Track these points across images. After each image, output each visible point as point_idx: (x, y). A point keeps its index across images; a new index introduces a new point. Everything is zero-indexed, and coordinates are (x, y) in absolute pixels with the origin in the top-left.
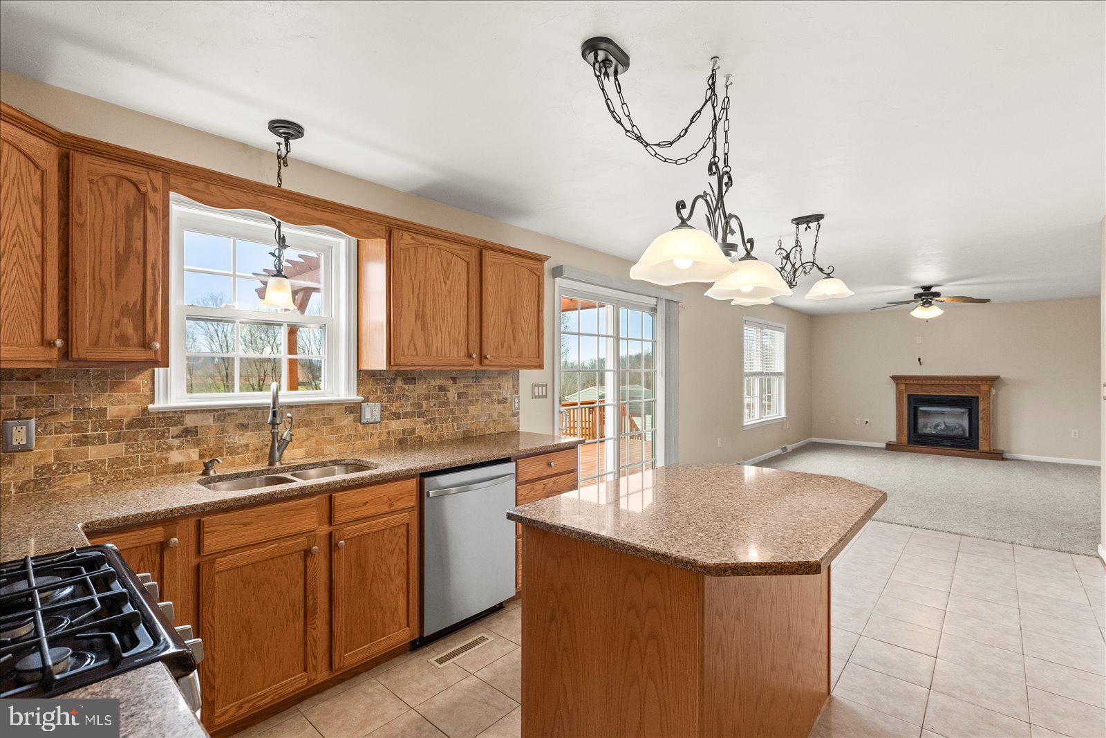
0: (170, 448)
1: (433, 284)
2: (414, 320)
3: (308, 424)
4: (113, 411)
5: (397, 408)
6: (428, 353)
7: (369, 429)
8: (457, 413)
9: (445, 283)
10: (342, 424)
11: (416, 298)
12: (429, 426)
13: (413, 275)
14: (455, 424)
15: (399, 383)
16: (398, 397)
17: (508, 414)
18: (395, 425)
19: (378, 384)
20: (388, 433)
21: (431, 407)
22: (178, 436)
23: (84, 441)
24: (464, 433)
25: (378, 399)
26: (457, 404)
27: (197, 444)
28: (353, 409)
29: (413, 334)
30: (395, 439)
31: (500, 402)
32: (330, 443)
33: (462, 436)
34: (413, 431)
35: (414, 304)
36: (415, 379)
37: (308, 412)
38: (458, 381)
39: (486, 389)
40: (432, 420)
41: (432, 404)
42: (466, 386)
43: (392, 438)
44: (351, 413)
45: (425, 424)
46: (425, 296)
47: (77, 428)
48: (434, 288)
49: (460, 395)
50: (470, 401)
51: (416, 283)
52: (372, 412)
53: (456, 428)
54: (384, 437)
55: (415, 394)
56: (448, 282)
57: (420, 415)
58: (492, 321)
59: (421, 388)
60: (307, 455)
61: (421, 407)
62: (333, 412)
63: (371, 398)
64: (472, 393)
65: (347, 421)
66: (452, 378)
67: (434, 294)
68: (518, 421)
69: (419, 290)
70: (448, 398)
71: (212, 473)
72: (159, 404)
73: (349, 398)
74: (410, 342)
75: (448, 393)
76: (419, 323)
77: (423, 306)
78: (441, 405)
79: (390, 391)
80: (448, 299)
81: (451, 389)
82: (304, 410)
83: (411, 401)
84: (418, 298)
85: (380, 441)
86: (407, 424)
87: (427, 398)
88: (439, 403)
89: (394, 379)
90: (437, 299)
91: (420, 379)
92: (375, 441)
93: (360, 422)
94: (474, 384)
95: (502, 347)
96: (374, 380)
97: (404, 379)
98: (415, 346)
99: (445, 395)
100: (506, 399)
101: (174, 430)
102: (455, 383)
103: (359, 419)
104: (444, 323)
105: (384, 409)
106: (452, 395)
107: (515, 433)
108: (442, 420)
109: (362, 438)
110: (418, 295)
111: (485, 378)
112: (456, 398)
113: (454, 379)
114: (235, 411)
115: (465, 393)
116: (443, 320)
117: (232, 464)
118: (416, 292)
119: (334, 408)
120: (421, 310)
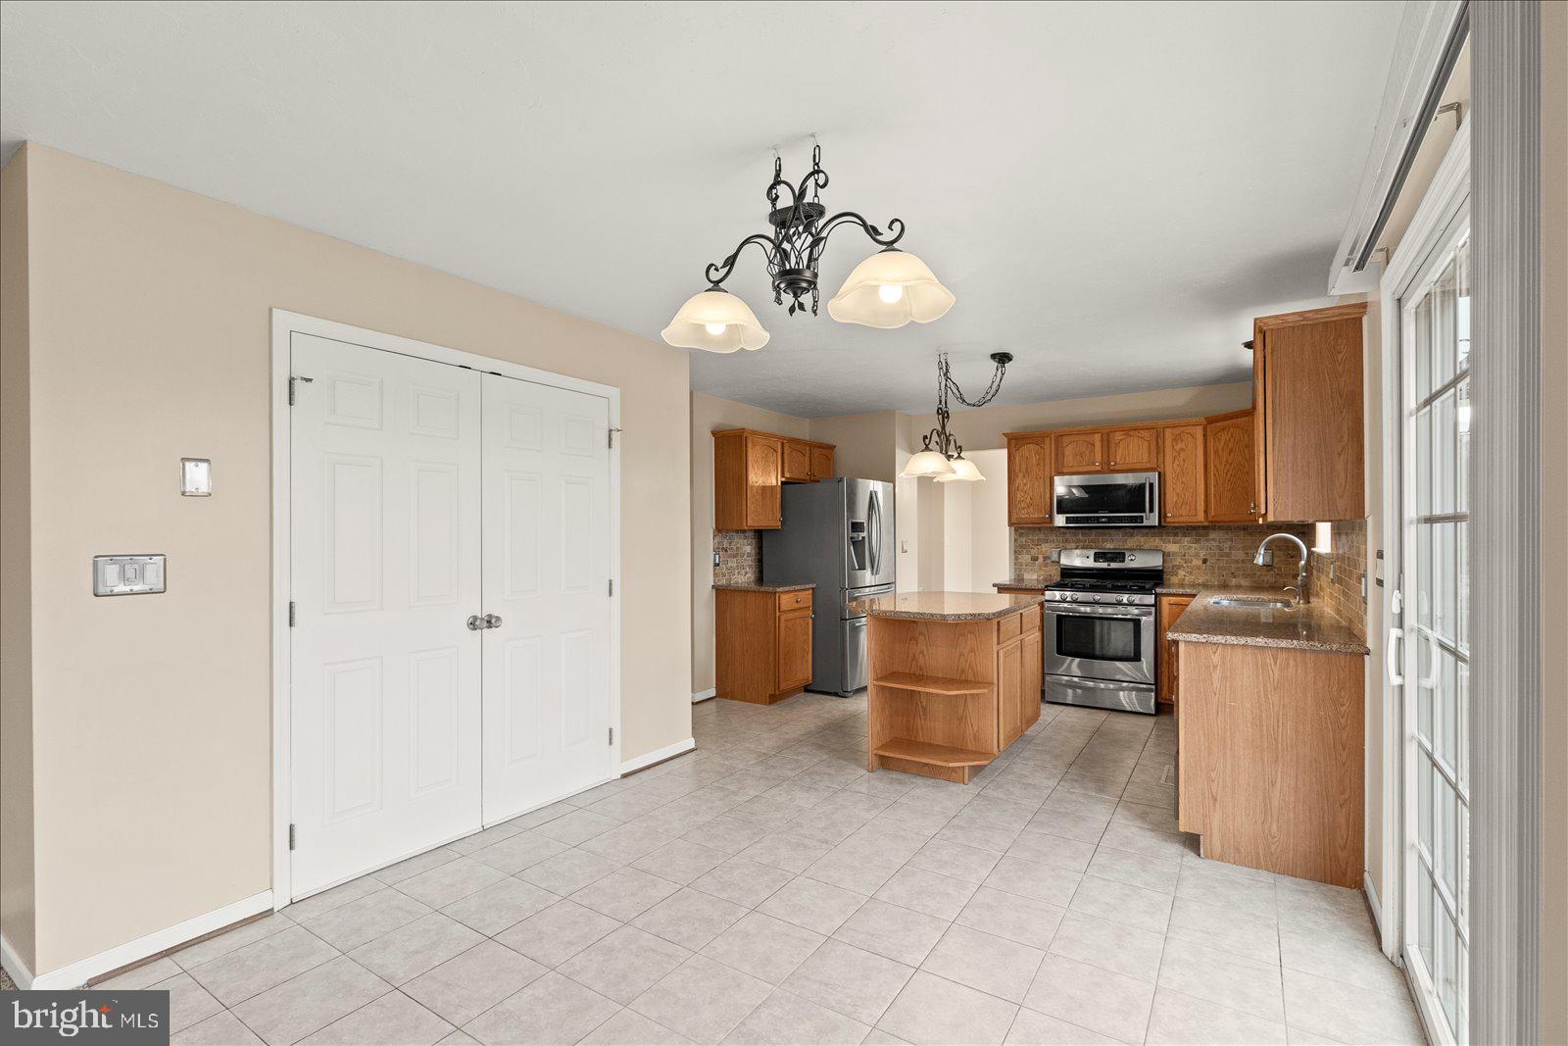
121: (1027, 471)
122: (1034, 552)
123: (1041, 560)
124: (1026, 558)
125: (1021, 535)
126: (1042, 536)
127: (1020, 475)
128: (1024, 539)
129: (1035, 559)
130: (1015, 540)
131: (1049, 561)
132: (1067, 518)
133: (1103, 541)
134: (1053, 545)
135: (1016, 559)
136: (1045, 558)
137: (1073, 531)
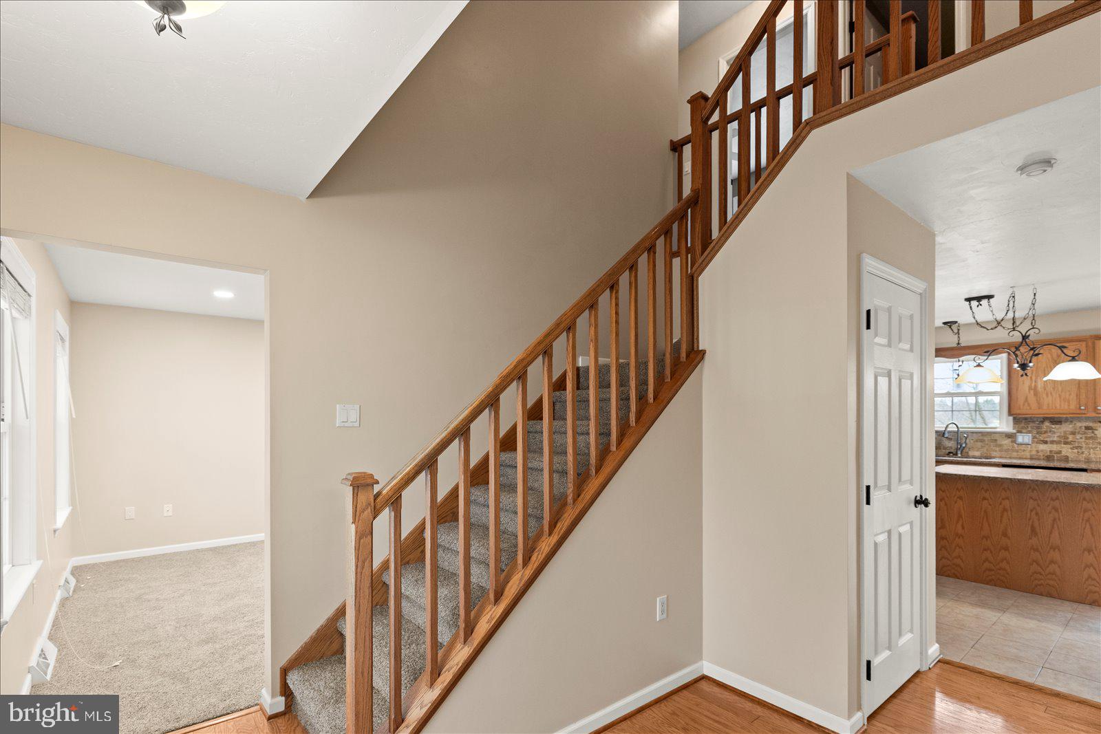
5: (1044, 438)
6: (1039, 407)
7: (1023, 447)
10: (1003, 443)
15: (1047, 424)
16: (1046, 432)
18: (1043, 447)
19: (1029, 425)
20: (1037, 451)
21: (1077, 439)
25: (1029, 432)
28: (1010, 436)
29: (1027, 398)
35: (1027, 383)
36: (1061, 422)
37: (983, 435)
40: (1079, 447)
41: (1078, 437)
43: (1040, 454)
44: (1009, 438)
45: (1072, 449)
52: (1023, 437)
54: (1035, 453)
55: (1060, 430)
57: (1066, 443)
59: (1067, 428)
61: (1068, 438)
63: (1024, 431)
65: (1007, 442)
73: (1008, 431)
74: (1025, 402)
76: (1032, 392)
78: (1088, 438)
79: (1039, 429)
82: (980, 434)
83: (1057, 435)
85: (1031, 454)
86: (1055, 447)
87: (1073, 433)
89: (1043, 422)
91: (1066, 422)
92: (1027, 454)
96: (1027, 422)
97: (1051, 422)
98: (1028, 404)
99: (1093, 432)
103: (1014, 442)
105: (1034, 437)
109: (1018, 452)
119: (997, 435)
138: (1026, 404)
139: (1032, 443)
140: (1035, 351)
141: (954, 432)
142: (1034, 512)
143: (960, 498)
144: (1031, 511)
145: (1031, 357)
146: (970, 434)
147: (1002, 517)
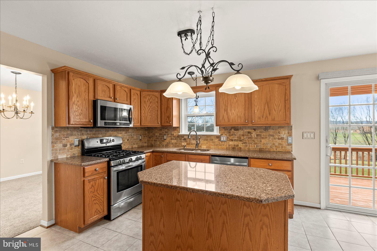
0: (182, 142)
1: (231, 100)
2: (224, 112)
3: (207, 140)
4: (175, 134)
5: (232, 138)
6: (229, 121)
7: (223, 143)
8: (256, 142)
9: (235, 98)
10: (215, 141)
11: (224, 105)
12: (244, 145)
13: (223, 99)
14: (255, 145)
15: (233, 130)
16: (232, 135)
17: (284, 144)
18: (231, 143)
19: (226, 131)
20: (229, 145)
21: (245, 139)
22: (183, 140)
23: (171, 139)
24: (259, 149)
25: (226, 135)
26: (256, 138)
27: (186, 142)
28: (218, 137)
29: (223, 116)
30: (231, 147)
31: (279, 139)
32: (212, 145)
33: (258, 150)
34: (238, 146)
35: (224, 107)
36: (238, 129)
37: (207, 137)
38: (256, 130)
39: (271, 133)
40: (245, 143)
41: (245, 138)
42: (261, 132)
43: (230, 146)
44: (218, 138)
45: (243, 144)
46: (227, 104)
47: (171, 137)
48: (231, 101)
49: (257, 135)
50: (263, 138)
51: (224, 101)
52: (223, 138)
53: (255, 147)
54: (228, 146)
55: (238, 134)
56: (236, 98)
57: (240, 141)
58: (257, 108)
59: (241, 132)
60: (207, 147)
61: (241, 138)
62: (213, 138)
63: (223, 134)
64: (263, 135)
65: (217, 140)
66: (254, 129)
67: (231, 103)
68: (292, 148)
69: (225, 102)
70: (252, 136)
71: (185, 148)
72: (181, 133)
73: (217, 134)
74: (223, 118)
75: (252, 135)
76: (226, 112)
77: (227, 107)
78: (248, 138)
79: (229, 133)
80: (236, 104)
81: (253, 133)
82: (206, 136)
83: (237, 136)
84: (225, 105)
85: (226, 147)
86: (236, 143)
87: (243, 135)
88: (248, 137)
89: (231, 129)
90: (232, 104)
91: (240, 129)
92: (225, 147)
93: (220, 141)
94: (265, 131)
95: (263, 117)
96: (224, 129)
97: (234, 129)
98: (224, 120)
99: (251, 135)
100: (283, 138)
101: (183, 139)
102: (255, 131)
103: (220, 140)
104: (235, 112)
105: (228, 138)
106: (254, 134)
107: (289, 152)
108: (249, 143)
109: (221, 145)
110: (225, 104)
111: (271, 129)
112: (256, 136)
113: (255, 130)
114: (192, 136)
115: (260, 135)
116: (235, 111)
117: (192, 147)
118: (224, 103)
119: (213, 136)
120: (226, 108)
121: (79, 93)
122: (64, 142)
123: (68, 146)
124: (59, 146)
125: (56, 132)
126: (69, 132)
127: (75, 96)
128: (58, 134)
129: (65, 146)
130: (52, 135)
131: (73, 146)
132: (105, 122)
133: (98, 134)
134: (75, 137)
135: (53, 146)
136: (71, 145)
137: (85, 129)
138: (223, 119)
139: (227, 141)
140: (213, 67)
141: (194, 135)
142: (209, 215)
143: (162, 198)
144: (208, 213)
145: (212, 72)
146: (202, 136)
147: (188, 218)
